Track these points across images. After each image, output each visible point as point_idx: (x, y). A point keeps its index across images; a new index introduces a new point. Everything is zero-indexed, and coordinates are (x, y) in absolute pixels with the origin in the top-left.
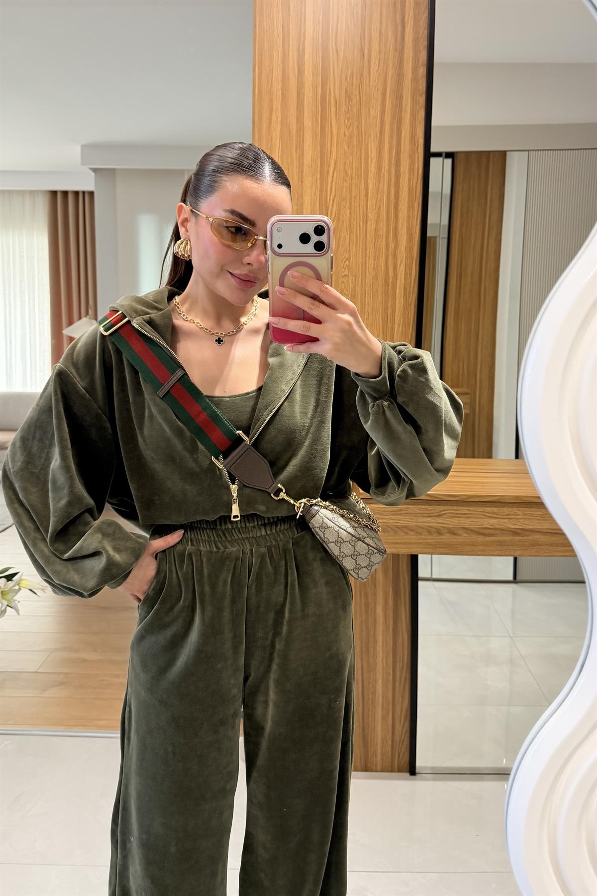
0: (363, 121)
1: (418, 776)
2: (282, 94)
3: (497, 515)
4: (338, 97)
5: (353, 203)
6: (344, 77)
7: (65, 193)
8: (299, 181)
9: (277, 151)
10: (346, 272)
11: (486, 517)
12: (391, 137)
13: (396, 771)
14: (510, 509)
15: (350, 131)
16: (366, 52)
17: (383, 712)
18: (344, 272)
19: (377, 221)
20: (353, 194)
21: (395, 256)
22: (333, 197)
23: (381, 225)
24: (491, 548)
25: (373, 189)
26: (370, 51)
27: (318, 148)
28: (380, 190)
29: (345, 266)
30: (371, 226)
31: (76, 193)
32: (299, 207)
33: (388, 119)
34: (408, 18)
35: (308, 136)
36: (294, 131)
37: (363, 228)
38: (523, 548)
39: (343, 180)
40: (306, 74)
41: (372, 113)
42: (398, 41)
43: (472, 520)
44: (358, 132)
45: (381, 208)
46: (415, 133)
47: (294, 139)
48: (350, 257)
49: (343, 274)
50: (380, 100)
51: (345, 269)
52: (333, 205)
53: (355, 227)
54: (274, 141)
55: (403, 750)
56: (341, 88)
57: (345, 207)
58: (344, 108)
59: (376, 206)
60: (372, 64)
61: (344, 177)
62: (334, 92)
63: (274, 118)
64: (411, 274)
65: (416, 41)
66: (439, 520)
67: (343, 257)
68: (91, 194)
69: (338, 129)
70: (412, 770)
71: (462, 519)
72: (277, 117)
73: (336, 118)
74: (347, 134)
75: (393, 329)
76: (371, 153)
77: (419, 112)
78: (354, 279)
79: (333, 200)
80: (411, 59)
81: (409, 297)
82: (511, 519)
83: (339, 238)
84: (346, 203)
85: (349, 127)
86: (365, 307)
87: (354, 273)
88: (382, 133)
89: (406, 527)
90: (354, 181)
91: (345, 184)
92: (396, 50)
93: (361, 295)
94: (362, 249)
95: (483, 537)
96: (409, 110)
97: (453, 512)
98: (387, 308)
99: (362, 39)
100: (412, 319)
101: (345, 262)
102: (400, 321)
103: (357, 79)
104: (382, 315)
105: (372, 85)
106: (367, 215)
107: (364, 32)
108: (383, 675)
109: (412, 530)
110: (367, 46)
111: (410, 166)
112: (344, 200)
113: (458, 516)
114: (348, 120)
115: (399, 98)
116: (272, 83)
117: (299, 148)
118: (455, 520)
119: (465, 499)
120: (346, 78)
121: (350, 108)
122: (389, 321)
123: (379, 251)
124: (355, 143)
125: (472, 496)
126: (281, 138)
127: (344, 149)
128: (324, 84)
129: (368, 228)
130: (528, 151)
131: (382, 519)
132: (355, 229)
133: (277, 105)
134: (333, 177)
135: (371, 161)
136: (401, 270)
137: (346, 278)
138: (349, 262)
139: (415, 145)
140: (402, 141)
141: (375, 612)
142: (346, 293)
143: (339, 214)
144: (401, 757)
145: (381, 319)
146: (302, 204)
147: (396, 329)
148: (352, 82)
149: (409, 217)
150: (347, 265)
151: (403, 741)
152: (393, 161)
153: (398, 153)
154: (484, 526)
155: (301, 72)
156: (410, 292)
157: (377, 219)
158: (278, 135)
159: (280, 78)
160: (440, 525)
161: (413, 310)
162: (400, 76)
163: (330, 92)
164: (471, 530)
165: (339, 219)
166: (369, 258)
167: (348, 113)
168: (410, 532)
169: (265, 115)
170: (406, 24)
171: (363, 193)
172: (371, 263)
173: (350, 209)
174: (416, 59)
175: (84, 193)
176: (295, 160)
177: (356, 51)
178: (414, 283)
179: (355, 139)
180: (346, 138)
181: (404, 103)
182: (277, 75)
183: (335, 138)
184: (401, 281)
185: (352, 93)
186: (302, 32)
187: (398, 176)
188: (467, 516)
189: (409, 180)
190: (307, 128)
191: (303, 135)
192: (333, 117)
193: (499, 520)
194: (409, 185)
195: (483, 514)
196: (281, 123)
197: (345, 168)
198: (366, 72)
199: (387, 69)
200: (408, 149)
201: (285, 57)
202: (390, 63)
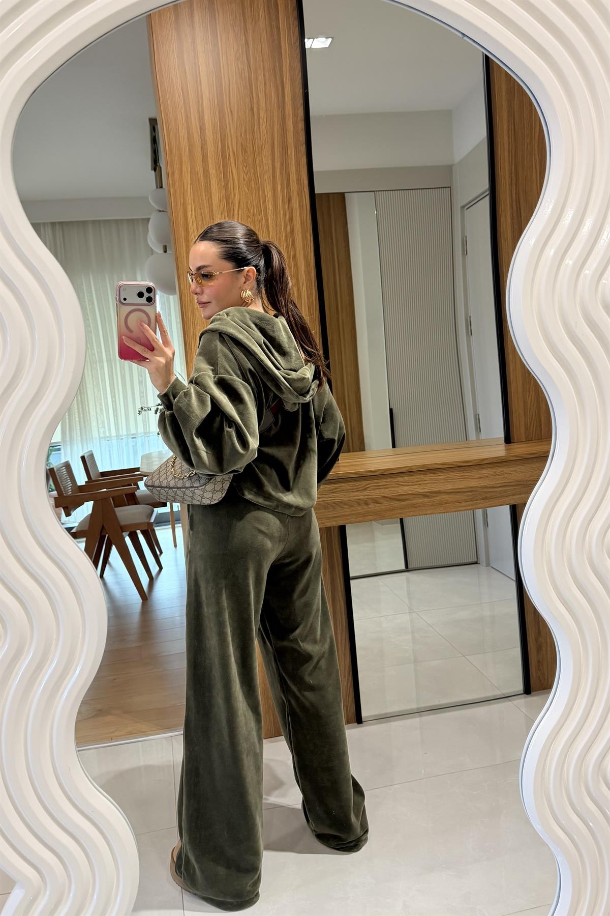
0: (258, 168)
1: (364, 723)
2: (189, 149)
3: (408, 483)
4: (235, 150)
6: (239, 135)
9: (189, 195)
14: (418, 477)
15: (248, 176)
16: (255, 110)
24: (406, 510)
26: (258, 110)
27: (223, 191)
33: (278, 165)
34: (286, 79)
35: (214, 182)
36: (202, 178)
38: (433, 507)
40: (207, 133)
41: (265, 161)
42: (280, 99)
43: (390, 489)
44: (255, 177)
47: (203, 184)
50: (270, 151)
54: (186, 186)
55: (349, 705)
56: (237, 143)
58: (241, 158)
60: (261, 121)
62: (232, 146)
63: (184, 168)
65: (294, 98)
66: (365, 493)
69: (238, 175)
70: (359, 720)
71: (381, 490)
72: (187, 168)
73: (235, 166)
74: (246, 179)
76: (267, 193)
77: (303, 159)
80: (291, 115)
82: (420, 485)
85: (247, 173)
88: (274, 177)
89: (341, 502)
91: (249, 219)
92: (279, 107)
95: (399, 502)
96: (294, 157)
97: (375, 485)
99: (250, 100)
103: (249, 134)
105: (263, 140)
107: (252, 93)
109: (345, 504)
110: (255, 105)
111: (300, 202)
113: (379, 487)
114: (246, 167)
115: (285, 148)
117: (208, 191)
118: (378, 491)
119: (383, 472)
120: (241, 135)
121: (246, 158)
124: (253, 186)
126: (191, 184)
127: (245, 191)
128: (223, 141)
130: (375, 191)
131: (322, 498)
133: (186, 158)
134: (238, 214)
135: (268, 200)
136: (303, 291)
140: (291, 183)
144: (349, 708)
148: (246, 138)
151: (349, 695)
152: (286, 199)
153: (289, 193)
154: (399, 494)
160: (366, 497)
161: (318, 325)
162: (284, 129)
163: (228, 147)
164: (390, 498)
167: (245, 162)
168: (345, 506)
170: (285, 85)
174: (295, 115)
176: (205, 202)
177: (248, 110)
178: (316, 302)
179: (253, 183)
180: (245, 182)
181: (289, 152)
182: (183, 133)
183: (237, 182)
184: (304, 301)
185: (246, 146)
186: (200, 94)
187: (291, 211)
188: (385, 487)
189: (300, 215)
190: (212, 175)
191: (210, 181)
192: (233, 165)
193: (411, 486)
194: (301, 218)
195: (398, 484)
196: (191, 173)
197: (247, 207)
198: (256, 129)
199: (273, 125)
200: (296, 189)
201: (187, 117)
202: (276, 119)
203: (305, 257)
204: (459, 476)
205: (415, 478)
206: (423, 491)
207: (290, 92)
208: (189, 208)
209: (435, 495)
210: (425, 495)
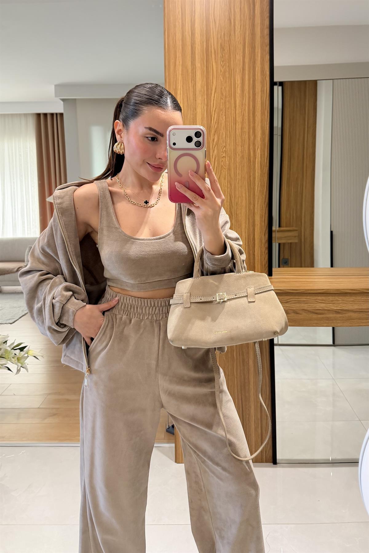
0: (232, 62)
1: (278, 465)
2: (182, 48)
3: (325, 301)
4: (216, 48)
5: (227, 112)
6: (219, 37)
7: (45, 115)
8: (193, 99)
9: (180, 83)
10: (224, 155)
11: (318, 303)
12: (249, 71)
13: (265, 462)
14: (333, 297)
15: (224, 68)
16: (232, 21)
17: (255, 425)
18: (223, 155)
19: (243, 123)
20: (227, 107)
21: (254, 144)
22: (215, 109)
23: (245, 125)
24: (321, 322)
25: (239, 103)
26: (234, 20)
27: (205, 80)
28: (243, 104)
29: (223, 151)
30: (239, 126)
31: (52, 115)
32: (194, 116)
33: (247, 60)
35: (198, 72)
36: (190, 70)
37: (234, 128)
38: (339, 321)
39: (221, 98)
40: (196, 35)
41: (238, 57)
42: (251, 13)
43: (309, 304)
44: (229, 69)
45: (245, 115)
46: (264, 69)
47: (190, 74)
48: (226, 145)
49: (222, 156)
50: (242, 49)
51: (223, 153)
52: (214, 114)
53: (229, 127)
54: (178, 76)
55: (268, 450)
56: (218, 43)
58: (220, 55)
59: (241, 114)
60: (236, 27)
61: (221, 96)
62: (214, 45)
63: (177, 63)
64: (264, 154)
65: (262, 13)
66: (287, 305)
67: (222, 145)
68: (62, 115)
69: (217, 68)
70: (274, 461)
71: (302, 304)
72: (179, 62)
73: (215, 61)
74: (222, 70)
75: (254, 189)
76: (238, 81)
77: (266, 56)
78: (229, 158)
79: (215, 111)
80: (259, 24)
81: (264, 169)
82: (334, 303)
83: (219, 134)
84: (223, 113)
85: (224, 66)
86: (237, 176)
87: (229, 155)
88: (244, 69)
90: (227, 99)
91: (222, 101)
92: (250, 19)
93: (234, 168)
94: (234, 140)
95: (316, 315)
96: (259, 55)
97: (296, 300)
98: (250, 176)
99: (230, 13)
100: (266, 182)
101: (223, 148)
102: (258, 184)
103: (227, 36)
104: (247, 180)
105: (237, 41)
106: (236, 119)
107: (230, 9)
108: (255, 404)
110: (232, 17)
111: (262, 88)
112: (221, 110)
113: (299, 302)
114: (223, 62)
115: (253, 47)
116: (176, 41)
117: (193, 80)
118: (298, 305)
119: (303, 291)
120: (221, 37)
121: (224, 55)
122: (252, 184)
123: (244, 141)
124: (227, 76)
125: (308, 290)
126: (182, 74)
127: (221, 80)
128: (208, 41)
129: (237, 127)
130: (333, 79)
132: (229, 128)
133: (179, 55)
134: (214, 97)
135: (238, 87)
136: (258, 153)
137: (224, 158)
138: (226, 149)
139: (264, 76)
140: (256, 73)
141: (248, 363)
142: (225, 167)
143: (219, 119)
144: (267, 453)
145: (247, 183)
146: (196, 114)
147: (256, 189)
148: (225, 40)
149: (262, 120)
150: (224, 150)
152: (251, 86)
153: (254, 81)
154: (317, 308)
155: (193, 34)
156: (264, 167)
157: (242, 122)
158: (180, 73)
159: (181, 38)
162: (253, 34)
163: (211, 45)
164: (309, 311)
165: (219, 123)
166: (238, 146)
167: (222, 58)
169: (172, 61)
171: (233, 105)
172: (239, 149)
173: (225, 115)
174: (262, 24)
175: (57, 114)
176: (191, 88)
177: (226, 20)
178: (266, 160)
179: (227, 73)
180: (222, 73)
181: (256, 51)
182: (179, 36)
183: (215, 74)
184: (258, 159)
185: (224, 46)
186: (194, 10)
187: (254, 95)
188: (305, 302)
189: (261, 97)
190: (198, 68)
191: (196, 72)
193: (326, 304)
194: (261, 100)
195: (316, 301)
196: (182, 65)
197: (221, 91)
198: (232, 33)
199: (245, 31)
200: (260, 78)
201: (183, 26)
202: (247, 27)
203: (262, 128)
204: (363, 300)
205: (331, 298)
206: (336, 308)
209: (345, 312)
210: (337, 312)
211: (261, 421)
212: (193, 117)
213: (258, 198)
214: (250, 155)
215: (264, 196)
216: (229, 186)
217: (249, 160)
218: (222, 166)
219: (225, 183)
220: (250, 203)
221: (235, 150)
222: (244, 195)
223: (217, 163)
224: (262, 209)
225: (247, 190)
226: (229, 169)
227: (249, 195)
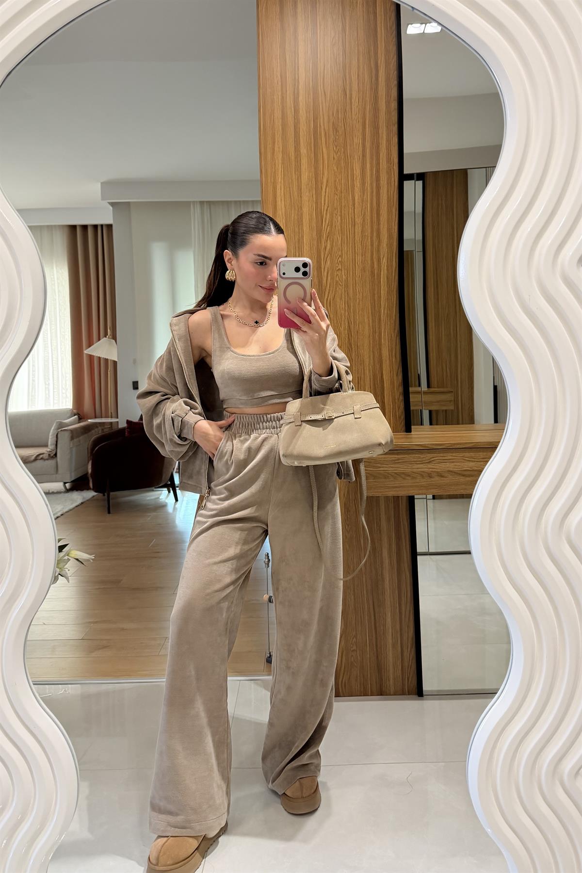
0: (348, 147)
1: (425, 698)
2: (283, 129)
4: (326, 128)
5: (343, 212)
7: (85, 227)
8: (298, 196)
10: (340, 267)
12: (372, 158)
13: (407, 693)
15: (338, 155)
16: (348, 91)
17: (393, 641)
18: (338, 267)
19: (363, 226)
20: (343, 204)
21: (378, 251)
22: (327, 207)
23: (366, 227)
25: (359, 199)
26: (351, 91)
27: (313, 169)
28: (364, 200)
29: (338, 262)
30: (358, 229)
31: (95, 227)
33: (368, 145)
34: (381, 63)
35: (304, 161)
36: (293, 158)
37: (352, 231)
39: (334, 194)
40: (300, 112)
41: (356, 140)
42: (373, 81)
43: (455, 464)
44: (345, 157)
45: (366, 214)
46: (391, 155)
47: (293, 163)
48: (342, 254)
50: (361, 130)
51: (339, 264)
52: (326, 214)
54: (277, 166)
55: (411, 676)
56: (329, 122)
57: (337, 215)
58: (332, 138)
59: (361, 213)
60: (353, 100)
61: (334, 191)
62: (324, 125)
63: (276, 149)
64: (392, 266)
65: (388, 80)
66: (430, 466)
67: (337, 255)
68: (110, 227)
69: (328, 155)
70: (419, 692)
71: (448, 464)
72: (279, 148)
73: (326, 146)
74: (336, 158)
75: (380, 312)
76: (356, 173)
77: (393, 138)
78: (346, 271)
79: (327, 210)
80: (384, 95)
81: (392, 285)
83: (333, 239)
84: (337, 211)
85: (337, 152)
86: (356, 295)
87: (346, 268)
88: (364, 156)
89: (403, 473)
90: (343, 194)
91: (336, 197)
92: (371, 88)
93: (353, 285)
94: (352, 248)
95: (464, 477)
96: (385, 137)
97: (441, 458)
98: (374, 294)
99: (345, 82)
100: (395, 303)
101: (339, 258)
102: (385, 305)
103: (341, 113)
104: (370, 300)
105: (354, 119)
106: (355, 220)
107: (345, 76)
108: (391, 609)
109: (409, 476)
110: (348, 87)
111: (388, 180)
112: (335, 209)
113: (445, 461)
114: (336, 147)
115: (376, 128)
116: (274, 120)
117: (298, 170)
118: (443, 465)
119: (449, 446)
120: (333, 114)
121: (337, 137)
122: (376, 306)
123: (366, 248)
124: (343, 165)
125: (454, 444)
126: (283, 163)
127: (334, 170)
128: (315, 120)
129: (356, 231)
130: (486, 168)
131: (383, 467)
132: (346, 232)
133: (278, 138)
134: (326, 192)
135: (356, 178)
136: (384, 263)
137: (340, 271)
138: (342, 259)
139: (391, 164)
140: (381, 161)
143: (332, 220)
144: (410, 680)
145: (370, 304)
147: (382, 312)
148: (338, 117)
149: (389, 221)
150: (340, 261)
151: (411, 666)
152: (374, 177)
153: (378, 171)
154: (464, 469)
155: (296, 111)
156: (393, 282)
157: (363, 223)
158: (280, 161)
159: (280, 116)
160: (431, 470)
161: (395, 296)
162: (376, 110)
163: (320, 125)
164: (455, 473)
165: (332, 225)
166: (358, 254)
167: (336, 141)
168: (407, 478)
169: (269, 146)
170: (379, 68)
171: (351, 203)
172: (359, 258)
173: (341, 216)
174: (388, 95)
175: (102, 226)
176: (294, 180)
177: (340, 92)
178: (395, 273)
179: (342, 161)
180: (335, 161)
181: (380, 132)
182: (278, 114)
183: (326, 162)
185: (338, 125)
186: (297, 78)
187: (378, 188)
188: (451, 461)
189: (388, 191)
190: (303, 155)
191: (300, 160)
192: (324, 145)
194: (388, 194)
196: (283, 151)
197: (335, 184)
198: (348, 108)
199: (365, 105)
200: (385, 167)
201: (283, 100)
202: (368, 99)
203: (389, 230)
207: (384, 74)
208: (278, 187)
211: (401, 635)
212: (298, 218)
213: (385, 325)
214: (373, 267)
215: (393, 322)
216: (346, 309)
217: (372, 273)
218: (337, 282)
219: (341, 305)
220: (374, 332)
221: (354, 260)
222: (366, 320)
223: (331, 278)
224: (391, 339)
225: (370, 314)
226: (347, 286)
227: (372, 319)
